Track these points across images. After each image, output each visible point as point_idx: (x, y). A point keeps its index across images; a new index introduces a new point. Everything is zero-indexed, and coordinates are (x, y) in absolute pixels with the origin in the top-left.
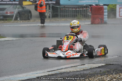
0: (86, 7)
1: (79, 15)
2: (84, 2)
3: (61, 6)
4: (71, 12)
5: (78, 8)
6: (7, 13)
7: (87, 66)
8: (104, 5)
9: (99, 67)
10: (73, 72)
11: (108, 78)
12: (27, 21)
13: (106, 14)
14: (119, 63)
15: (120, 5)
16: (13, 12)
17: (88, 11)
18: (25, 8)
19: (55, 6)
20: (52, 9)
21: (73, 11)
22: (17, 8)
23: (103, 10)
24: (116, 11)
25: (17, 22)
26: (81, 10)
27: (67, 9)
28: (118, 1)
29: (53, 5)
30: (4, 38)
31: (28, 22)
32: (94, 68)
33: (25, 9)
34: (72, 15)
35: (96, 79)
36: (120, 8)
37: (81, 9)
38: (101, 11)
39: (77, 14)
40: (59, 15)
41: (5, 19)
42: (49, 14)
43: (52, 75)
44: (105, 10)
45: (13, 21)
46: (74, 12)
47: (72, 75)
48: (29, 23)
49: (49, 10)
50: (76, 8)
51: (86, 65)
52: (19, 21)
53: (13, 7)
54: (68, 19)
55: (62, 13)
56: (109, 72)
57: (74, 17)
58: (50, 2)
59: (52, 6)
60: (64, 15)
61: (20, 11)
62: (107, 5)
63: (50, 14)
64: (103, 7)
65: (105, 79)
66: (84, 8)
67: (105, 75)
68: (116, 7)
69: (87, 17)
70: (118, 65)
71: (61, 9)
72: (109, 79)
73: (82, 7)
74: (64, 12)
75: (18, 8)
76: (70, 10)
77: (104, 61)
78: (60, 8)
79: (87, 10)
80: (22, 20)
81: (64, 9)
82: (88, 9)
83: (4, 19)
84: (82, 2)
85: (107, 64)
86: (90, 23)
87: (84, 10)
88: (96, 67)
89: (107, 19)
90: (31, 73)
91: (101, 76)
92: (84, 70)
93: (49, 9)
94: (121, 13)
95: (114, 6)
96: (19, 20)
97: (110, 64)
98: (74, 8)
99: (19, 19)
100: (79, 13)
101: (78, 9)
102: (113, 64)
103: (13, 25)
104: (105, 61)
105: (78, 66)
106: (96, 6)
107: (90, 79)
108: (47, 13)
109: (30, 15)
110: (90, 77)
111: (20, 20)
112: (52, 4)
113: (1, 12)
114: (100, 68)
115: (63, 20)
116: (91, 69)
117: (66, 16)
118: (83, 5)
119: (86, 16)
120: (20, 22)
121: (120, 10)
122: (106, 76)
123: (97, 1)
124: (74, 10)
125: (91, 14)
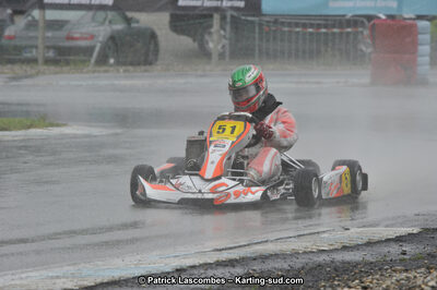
0: (355, 22)
2: (350, 4)
3: (262, 18)
5: (326, 26)
6: (70, 38)
7: (356, 236)
8: (420, 17)
9: (399, 239)
10: (305, 253)
11: (432, 279)
12: (143, 68)
13: (425, 49)
16: (92, 37)
17: (360, 37)
18: (137, 22)
19: (243, 18)
20: (232, 28)
21: (308, 37)
22: (107, 22)
23: (416, 37)
25: (106, 71)
26: (334, 34)
27: (286, 29)
29: (235, 14)
30: (58, 125)
31: (146, 71)
32: (379, 242)
33: (134, 25)
34: (304, 52)
35: (388, 282)
37: (336, 30)
38: (408, 40)
39: (323, 49)
40: (257, 48)
41: (62, 58)
42: (219, 47)
43: (231, 263)
44: (420, 37)
45: (90, 68)
46: (311, 41)
47: (300, 266)
48: (146, 74)
49: (222, 32)
50: (319, 26)
51: (352, 230)
52: (111, 69)
53: (93, 19)
55: (268, 41)
56: (433, 257)
57: (311, 57)
58: (226, 4)
59: (232, 16)
60: (275, 51)
61: (118, 32)
62: (431, 19)
63: (223, 46)
64: (415, 25)
65: (419, 283)
66: (348, 26)
67: (419, 267)
69: (355, 58)
71: (264, 27)
72: (432, 283)
73: (340, 21)
74: (275, 38)
75: (110, 22)
76: (297, 33)
77: (416, 218)
78: (260, 25)
79: (356, 34)
80: (124, 64)
81: (273, 28)
82: (360, 29)
83: (58, 58)
85: (426, 231)
86: (367, 80)
87: (348, 33)
88: (388, 240)
89: (428, 67)
90: (154, 253)
91: (406, 271)
92: (345, 248)
93: (223, 28)
96: (111, 66)
98: (312, 26)
99: (112, 61)
100: (330, 44)
101: (323, 30)
103: (90, 82)
104: (421, 217)
105: (324, 232)
106: (389, 21)
107: (367, 281)
108: (213, 41)
109: (152, 47)
110: (368, 274)
111: (118, 63)
112: (232, 8)
113: (49, 34)
114: (401, 241)
115: (271, 67)
116: (369, 244)
117: (282, 52)
118: (344, 16)
119: (352, 56)
120: (118, 71)
122: (423, 270)
123: (395, 5)
124: (311, 34)
125: (369, 50)
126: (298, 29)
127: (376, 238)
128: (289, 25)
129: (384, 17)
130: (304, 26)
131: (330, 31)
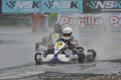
0: (28, 15)
1: (21, 23)
2: (26, 10)
3: (2, 14)
4: (13, 20)
8: (46, 14)
9: (39, 75)
10: (13, 79)
13: (48, 22)
14: (59, 71)
15: (61, 14)
17: (29, 19)
23: (44, 19)
24: (57, 19)
27: (9, 17)
28: (59, 10)
36: (61, 17)
37: (22, 17)
38: (43, 20)
39: (19, 22)
44: (46, 19)
46: (16, 20)
50: (18, 16)
51: (26, 73)
54: (9, 27)
55: (4, 20)
57: (16, 25)
60: (6, 23)
62: (49, 14)
64: (44, 16)
66: (26, 16)
68: (57, 16)
69: (28, 25)
70: (58, 72)
71: (3, 17)
73: (24, 15)
74: (6, 20)
76: (12, 18)
77: (44, 69)
78: (1, 16)
81: (5, 17)
82: (29, 17)
84: (24, 10)
85: (47, 72)
86: (31, 31)
87: (26, 18)
88: (36, 75)
89: (48, 27)
92: (24, 77)
94: (61, 21)
95: (55, 15)
97: (50, 72)
98: (16, 16)
100: (21, 21)
101: (19, 17)
102: (52, 72)
105: (18, 73)
115: (4, 27)
116: (31, 76)
117: (8, 23)
118: (25, 13)
121: (61, 18)
123: (39, 10)
124: (16, 18)
125: (32, 23)
126: (12, 17)
127: (33, 75)
128: (10, 16)
129: (36, 14)
130: (14, 16)
131: (21, 17)
